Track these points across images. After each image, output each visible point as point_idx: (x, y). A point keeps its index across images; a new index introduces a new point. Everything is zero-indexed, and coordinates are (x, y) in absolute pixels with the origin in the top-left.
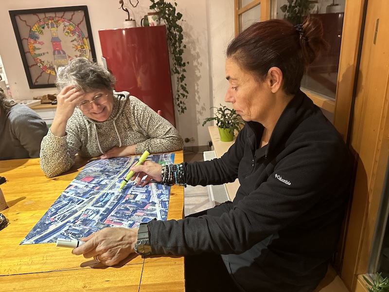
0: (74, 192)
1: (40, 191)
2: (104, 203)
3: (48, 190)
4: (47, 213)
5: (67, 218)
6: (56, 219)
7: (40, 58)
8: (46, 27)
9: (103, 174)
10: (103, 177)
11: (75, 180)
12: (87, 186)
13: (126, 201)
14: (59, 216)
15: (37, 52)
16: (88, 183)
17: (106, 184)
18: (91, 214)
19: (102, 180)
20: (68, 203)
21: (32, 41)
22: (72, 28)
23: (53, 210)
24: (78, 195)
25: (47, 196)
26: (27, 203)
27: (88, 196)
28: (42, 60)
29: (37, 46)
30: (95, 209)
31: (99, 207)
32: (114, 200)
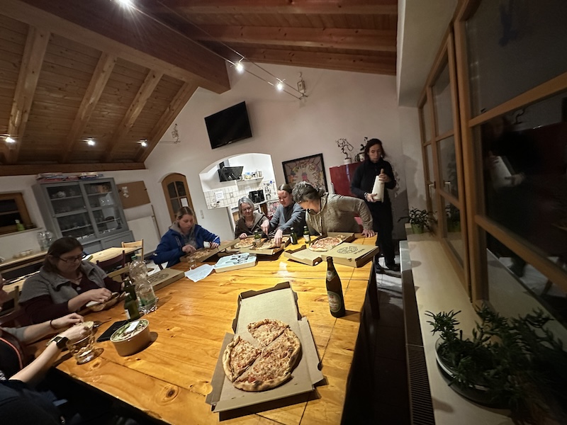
8: (300, 168)
15: (294, 182)
22: (313, 167)
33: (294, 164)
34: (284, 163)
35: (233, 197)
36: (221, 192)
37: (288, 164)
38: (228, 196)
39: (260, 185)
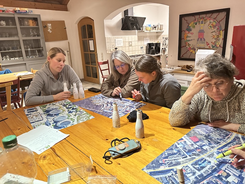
0: (182, 146)
1: (163, 134)
2: (201, 167)
3: (168, 136)
4: (162, 154)
5: (172, 166)
6: (166, 162)
7: (188, 42)
8: (198, 23)
9: (206, 139)
10: (206, 142)
11: (186, 135)
12: (192, 145)
13: (219, 176)
14: (169, 161)
15: (188, 39)
16: (194, 142)
17: (206, 150)
18: (189, 172)
19: (204, 145)
20: (177, 153)
21: (187, 32)
22: (214, 24)
23: (166, 154)
24: (184, 150)
25: (166, 140)
26: (154, 140)
27: (191, 154)
28: (190, 44)
29: (189, 35)
30: (193, 169)
31: (196, 169)
32: (209, 169)
33: (192, 18)
34: (182, 17)
35: (131, 45)
36: (122, 40)
37: (186, 18)
38: (127, 44)
39: (160, 38)
